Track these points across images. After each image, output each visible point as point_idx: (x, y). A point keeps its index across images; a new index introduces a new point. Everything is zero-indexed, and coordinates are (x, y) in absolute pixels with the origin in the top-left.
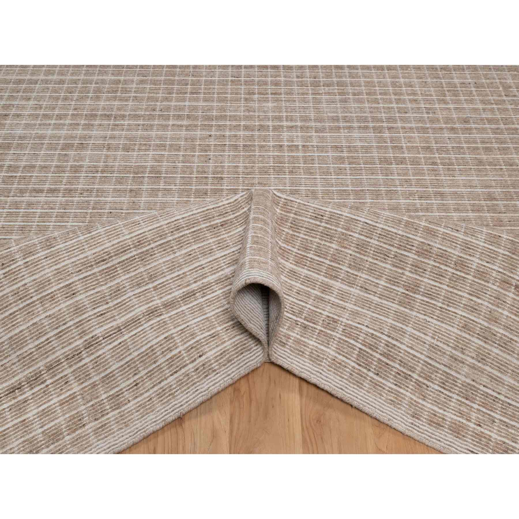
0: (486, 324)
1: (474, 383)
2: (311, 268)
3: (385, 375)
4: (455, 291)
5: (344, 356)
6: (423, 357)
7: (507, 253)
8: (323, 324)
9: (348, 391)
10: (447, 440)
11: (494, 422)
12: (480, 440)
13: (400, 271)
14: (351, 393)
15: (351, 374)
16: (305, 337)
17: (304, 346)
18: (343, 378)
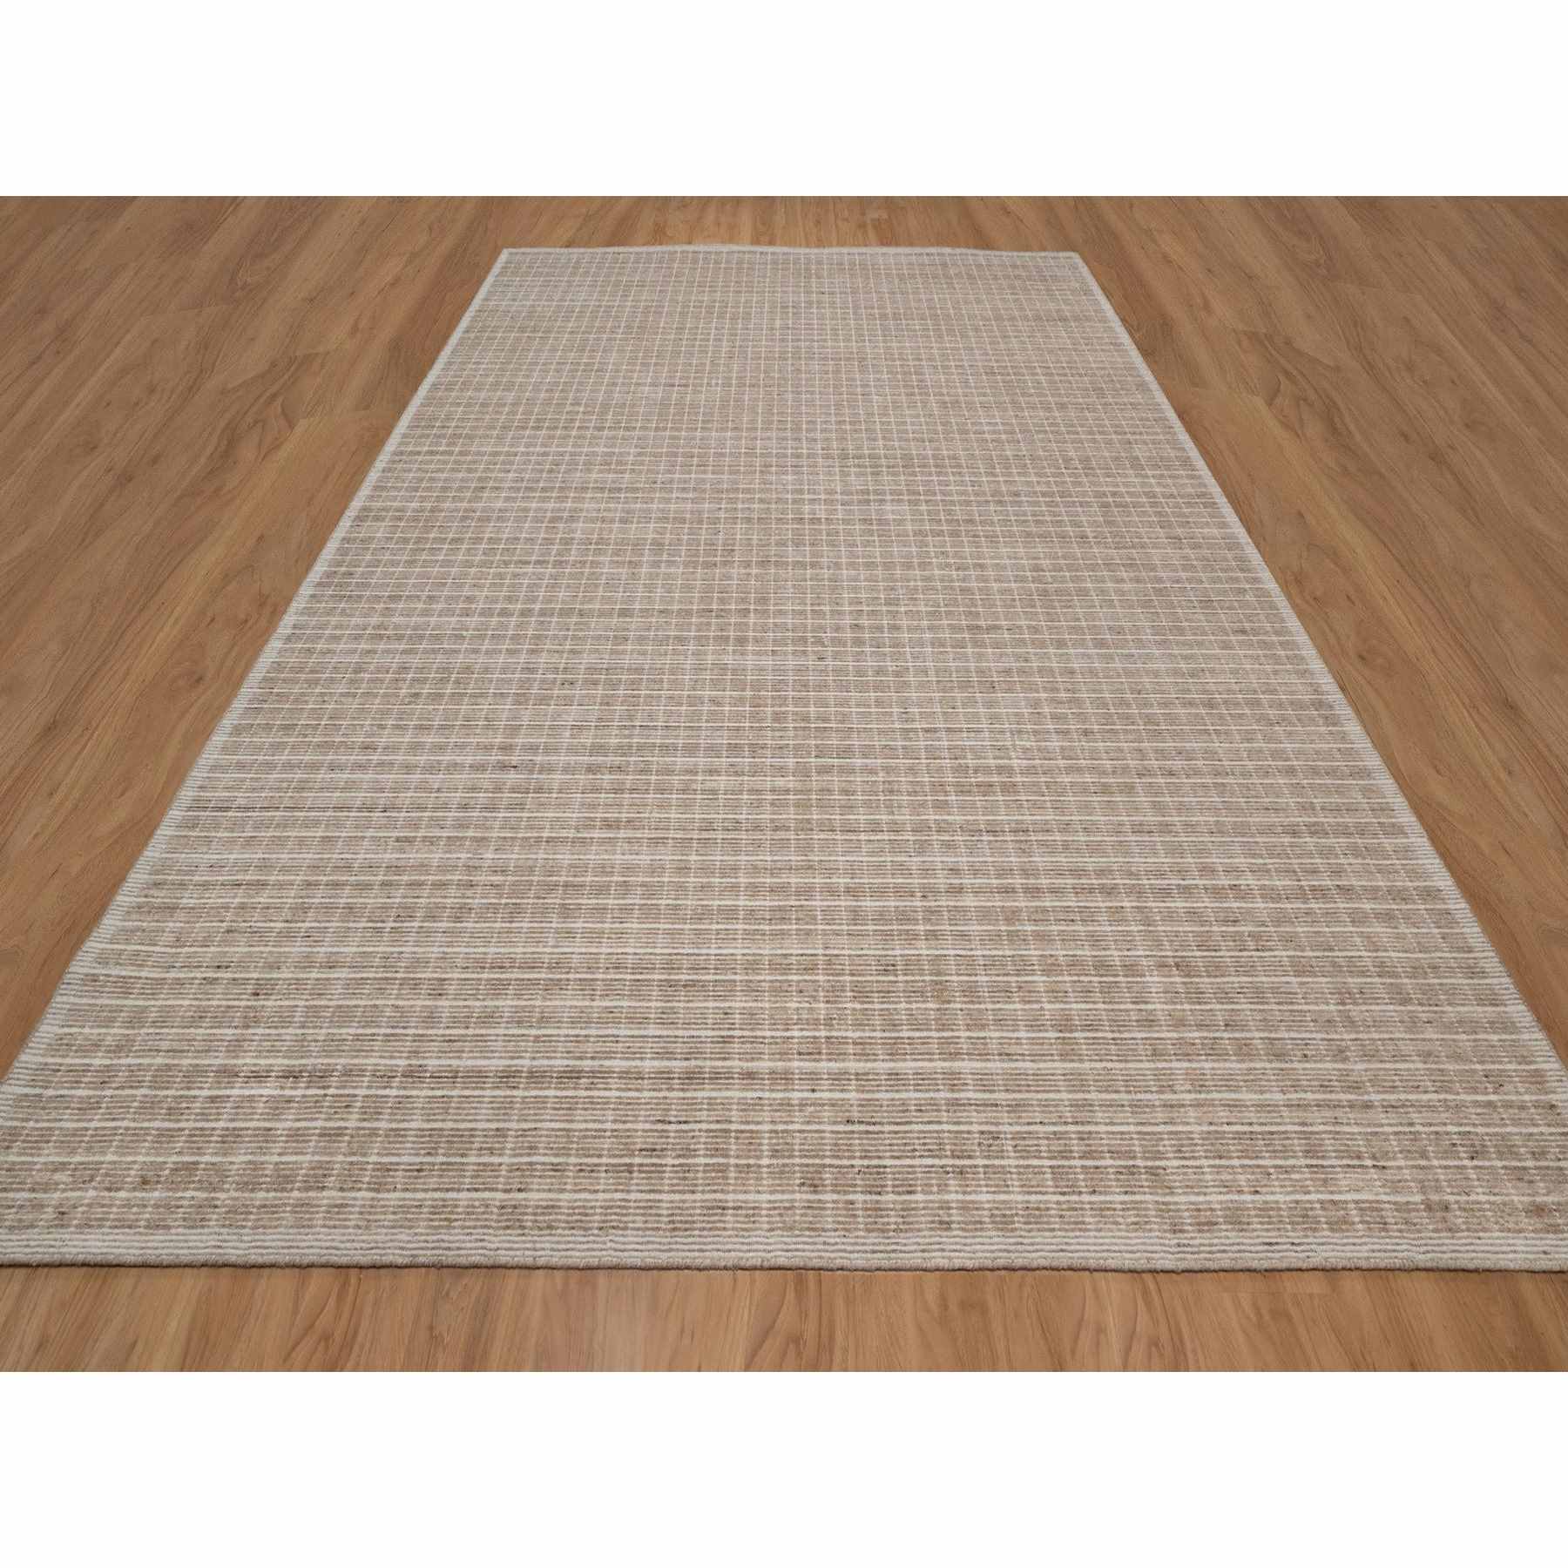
0: (1175, 1035)
1: (1212, 1128)
2: (917, 1056)
3: (1105, 1186)
4: (1116, 1007)
5: (1036, 1193)
6: (1132, 1128)
7: (1142, 928)
8: (982, 1151)
9: (1072, 1248)
10: (1233, 1244)
11: (1269, 1174)
12: (1270, 1217)
13: (1035, 1006)
14: (1078, 1247)
15: (1061, 1216)
16: (970, 1193)
17: (977, 1209)
18: (1053, 1230)
